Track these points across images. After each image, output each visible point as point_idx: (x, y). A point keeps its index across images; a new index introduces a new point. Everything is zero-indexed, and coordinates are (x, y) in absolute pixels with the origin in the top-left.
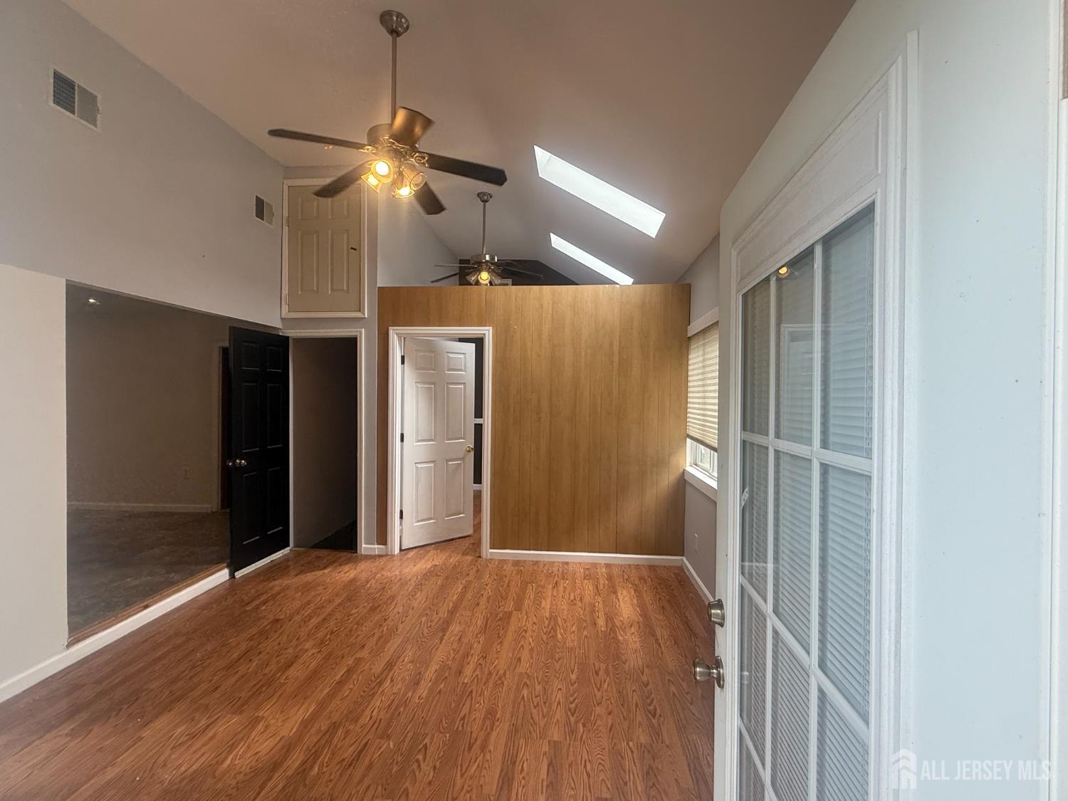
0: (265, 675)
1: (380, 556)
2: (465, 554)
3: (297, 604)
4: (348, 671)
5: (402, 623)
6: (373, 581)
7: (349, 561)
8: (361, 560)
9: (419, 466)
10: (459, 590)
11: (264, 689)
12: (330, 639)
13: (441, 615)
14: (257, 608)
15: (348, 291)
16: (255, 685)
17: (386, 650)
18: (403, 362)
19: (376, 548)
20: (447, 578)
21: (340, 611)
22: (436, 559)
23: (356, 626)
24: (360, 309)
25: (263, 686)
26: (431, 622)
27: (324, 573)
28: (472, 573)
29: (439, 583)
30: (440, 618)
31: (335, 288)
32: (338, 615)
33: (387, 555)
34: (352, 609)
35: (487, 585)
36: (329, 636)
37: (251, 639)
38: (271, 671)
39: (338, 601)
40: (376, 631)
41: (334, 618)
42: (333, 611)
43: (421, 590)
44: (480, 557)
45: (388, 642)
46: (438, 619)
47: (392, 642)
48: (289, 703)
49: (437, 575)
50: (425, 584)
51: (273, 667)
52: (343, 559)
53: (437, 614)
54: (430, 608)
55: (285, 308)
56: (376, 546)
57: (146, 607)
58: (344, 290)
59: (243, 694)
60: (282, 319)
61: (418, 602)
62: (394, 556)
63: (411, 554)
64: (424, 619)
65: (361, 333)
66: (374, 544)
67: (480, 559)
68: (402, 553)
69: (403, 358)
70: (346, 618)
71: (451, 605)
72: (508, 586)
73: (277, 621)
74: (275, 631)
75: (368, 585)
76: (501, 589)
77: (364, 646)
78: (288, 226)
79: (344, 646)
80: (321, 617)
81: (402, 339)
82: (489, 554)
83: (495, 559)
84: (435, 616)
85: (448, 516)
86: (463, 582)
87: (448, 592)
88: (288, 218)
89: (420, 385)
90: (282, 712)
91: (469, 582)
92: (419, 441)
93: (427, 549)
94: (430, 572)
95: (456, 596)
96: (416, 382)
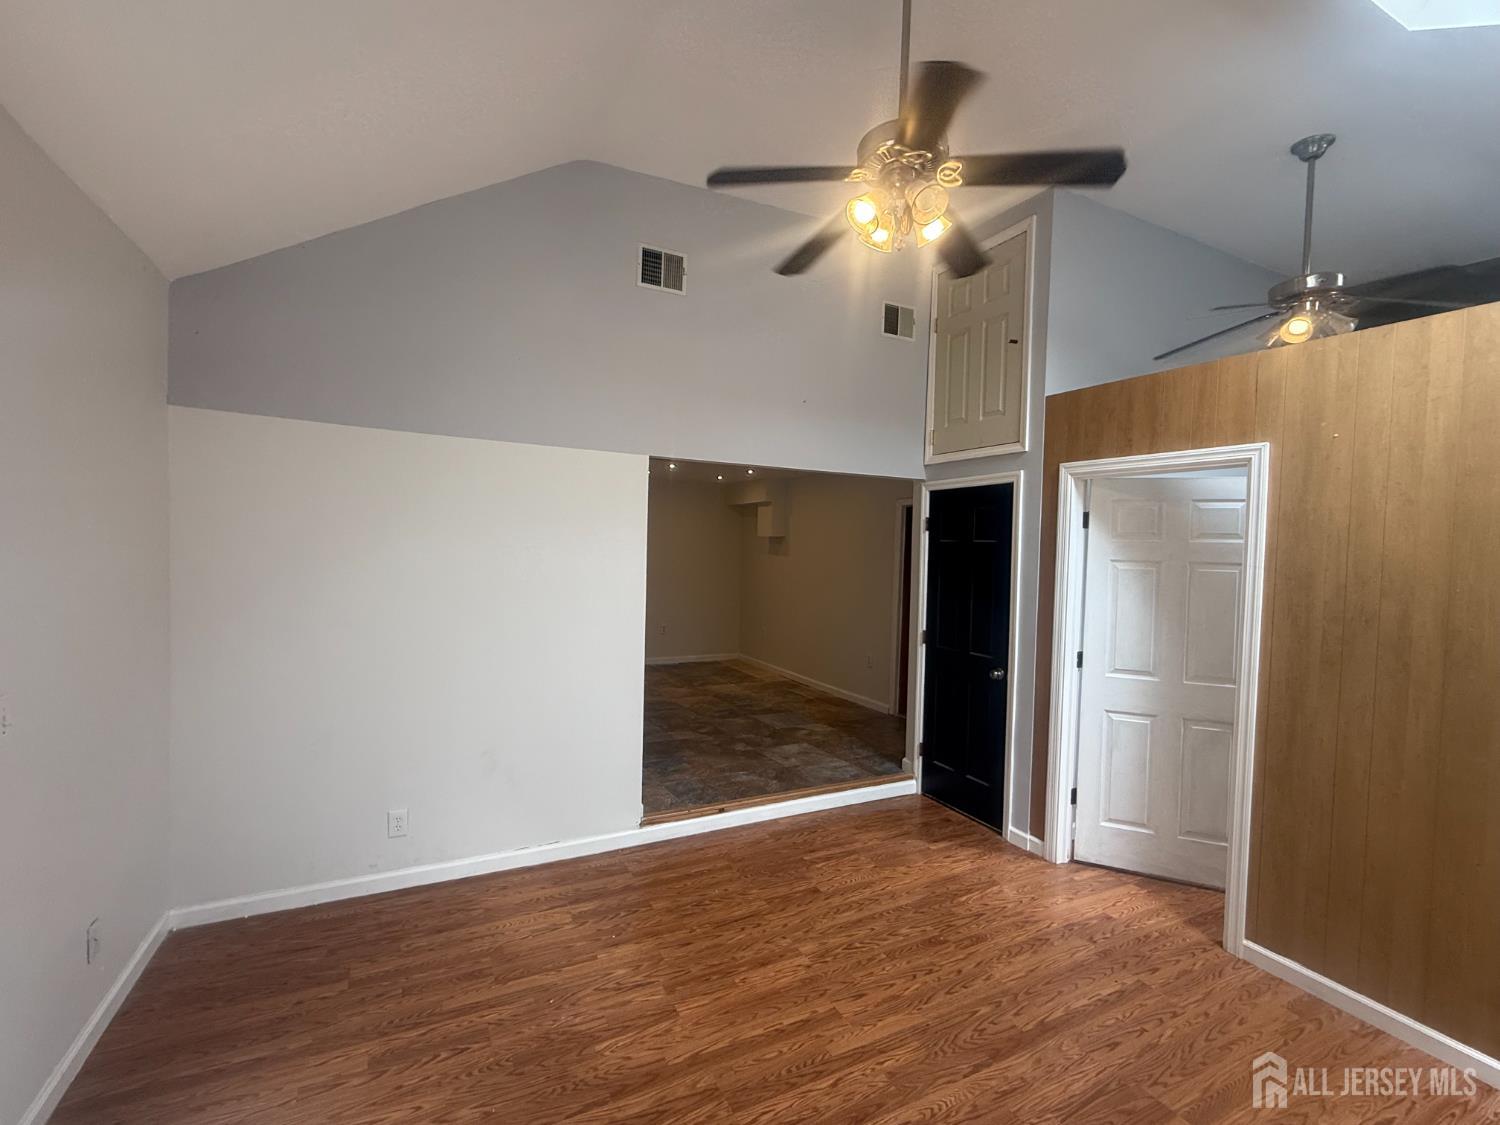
0: (733, 958)
1: (1031, 856)
2: (1192, 922)
3: (857, 879)
4: (806, 1022)
5: (948, 993)
6: (976, 895)
7: (980, 843)
8: (1000, 850)
9: (1114, 716)
10: (1105, 993)
11: (715, 977)
12: (836, 957)
13: (1019, 1022)
14: (813, 862)
15: (1004, 414)
16: (715, 965)
17: (880, 1024)
18: (1086, 525)
19: (1028, 841)
20: (1104, 954)
21: (888, 920)
22: (1128, 906)
23: (883, 956)
24: (1019, 440)
25: (714, 973)
26: (992, 1023)
27: (929, 849)
28: (1168, 971)
29: (1080, 956)
30: (1013, 1027)
31: (987, 410)
32: (879, 926)
33: (1042, 859)
34: (903, 927)
35: (1175, 1015)
36: (839, 950)
37: (769, 901)
38: (744, 957)
39: (902, 902)
40: (898, 982)
41: (869, 927)
42: (881, 914)
43: (1035, 952)
44: (1220, 944)
45: (896, 1013)
46: (1009, 1024)
47: (900, 1016)
48: (713, 1017)
49: (1091, 938)
50: (1052, 944)
51: (749, 954)
52: (977, 837)
53: (1016, 1014)
54: (1016, 995)
55: (930, 450)
56: (1029, 837)
57: (722, 811)
58: (998, 410)
59: (694, 970)
60: (926, 466)
61: (1009, 970)
63: (1088, 874)
64: (984, 1010)
65: (1018, 477)
66: (1026, 832)
67: (1218, 950)
68: (1074, 866)
69: (1086, 516)
70: (885, 935)
71: (1059, 1013)
72: (1227, 1048)
73: (816, 891)
74: (799, 906)
75: (964, 898)
76: (1201, 1044)
77: (861, 996)
78: (936, 332)
79: (840, 979)
80: (860, 915)
81: (1085, 483)
82: (1242, 950)
83: (1255, 968)
84: (1009, 1016)
85: (1189, 833)
86: (1130, 981)
87: (1080, 982)
88: (937, 320)
89: (1120, 566)
90: (697, 1023)
91: (1142, 987)
92: (1117, 671)
93: (1124, 878)
94: (1084, 925)
95: (1085, 1001)
96: (1112, 561)
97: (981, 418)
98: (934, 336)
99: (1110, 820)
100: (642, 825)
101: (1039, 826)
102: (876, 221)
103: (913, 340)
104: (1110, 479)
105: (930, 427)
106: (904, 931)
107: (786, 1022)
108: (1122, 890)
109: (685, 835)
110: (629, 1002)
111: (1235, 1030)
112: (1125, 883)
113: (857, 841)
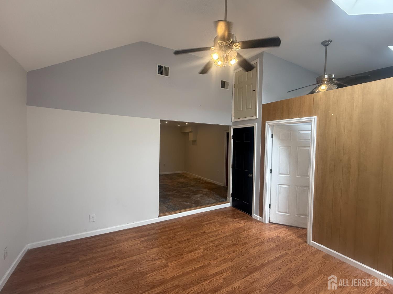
0: (183, 251)
1: (259, 222)
2: (299, 237)
3: (215, 229)
4: (202, 266)
5: (239, 257)
6: (245, 232)
7: (246, 219)
8: (251, 220)
9: (280, 186)
10: (278, 256)
11: (178, 256)
12: (210, 249)
13: (257, 264)
14: (204, 225)
15: (252, 109)
16: (178, 253)
17: (221, 266)
18: (272, 137)
20: (278, 246)
21: (223, 239)
22: (283, 233)
23: (222, 249)
24: (255, 115)
25: (178, 255)
26: (250, 264)
27: (234, 221)
28: (293, 250)
29: (271, 247)
30: (255, 265)
31: (247, 108)
32: (221, 241)
33: (262, 222)
34: (227, 241)
35: (295, 260)
36: (211, 248)
37: (193, 235)
39: (227, 234)
40: (226, 255)
41: (219, 241)
42: (221, 238)
43: (261, 246)
44: (306, 242)
45: (225, 263)
46: (254, 265)
48: (178, 266)
49: (274, 242)
50: (265, 244)
51: (187, 249)
52: (246, 217)
53: (256, 262)
54: (256, 257)
55: (233, 118)
56: (259, 217)
57: (180, 212)
58: (250, 108)
59: (172, 254)
60: (232, 122)
61: (254, 251)
62: (265, 224)
63: (274, 226)
64: (248, 261)
65: (255, 125)
66: (258, 215)
67: (305, 244)
68: (270, 224)
69: (272, 135)
70: (222, 243)
71: (266, 261)
72: (308, 268)
73: (204, 232)
74: (200, 236)
75: (242, 233)
76: (301, 267)
77: (216, 259)
78: (234, 88)
79: (211, 255)
80: (216, 238)
81: (272, 126)
82: (311, 243)
83: (315, 248)
84: (254, 262)
85: (298, 215)
86: (284, 252)
87: (272, 253)
88: (235, 85)
89: (281, 147)
90: (174, 268)
91: (287, 254)
92: (280, 174)
93: (282, 226)
94: (273, 239)
95: (273, 258)
96: (279, 146)
97: (246, 110)
98: (234, 89)
99: (279, 212)
100: (159, 217)
101: (261, 214)
102: (218, 59)
103: (228, 90)
104: (278, 125)
105: (233, 112)
106: (227, 242)
107: (197, 267)
108: (282, 229)
109: (170, 219)
110: (156, 263)
111: (310, 263)
112: (283, 228)
113: (215, 219)
